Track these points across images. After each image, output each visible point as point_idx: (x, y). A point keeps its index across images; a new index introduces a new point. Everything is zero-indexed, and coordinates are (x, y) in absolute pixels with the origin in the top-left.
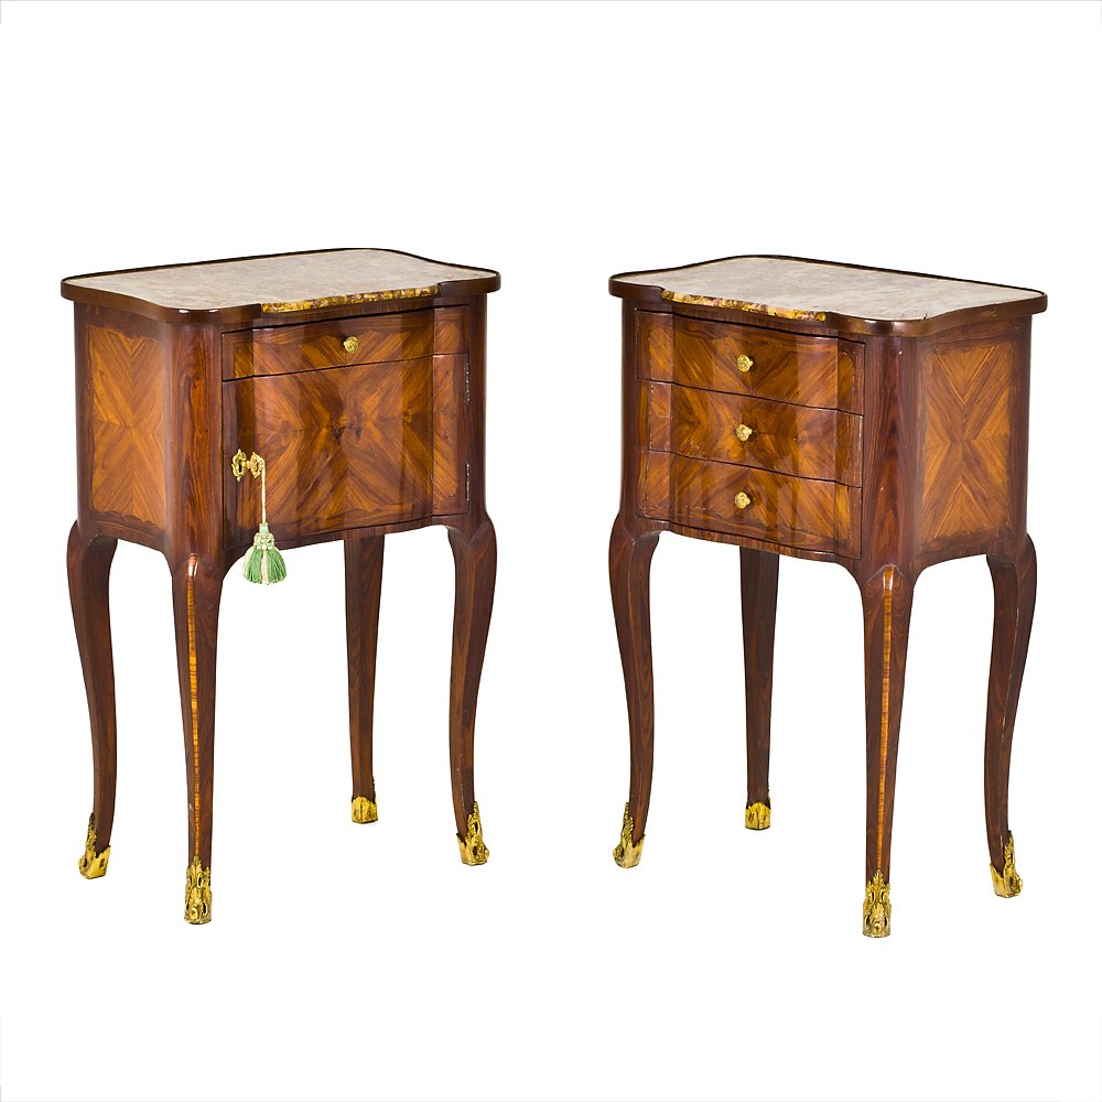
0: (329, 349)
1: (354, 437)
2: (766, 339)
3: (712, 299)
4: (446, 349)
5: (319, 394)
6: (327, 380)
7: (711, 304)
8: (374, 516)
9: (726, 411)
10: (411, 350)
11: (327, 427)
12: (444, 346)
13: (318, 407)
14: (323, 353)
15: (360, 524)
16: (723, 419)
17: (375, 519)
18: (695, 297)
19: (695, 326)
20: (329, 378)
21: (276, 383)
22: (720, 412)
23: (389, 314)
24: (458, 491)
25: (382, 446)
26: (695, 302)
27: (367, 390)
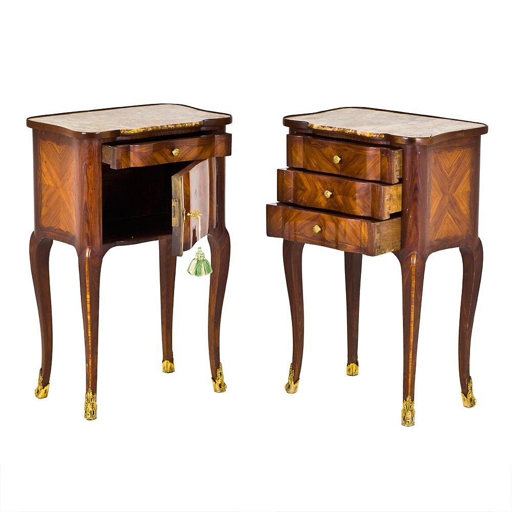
0: (166, 154)
2: (347, 148)
3: (331, 127)
7: (331, 130)
9: (319, 184)
14: (163, 156)
16: (318, 187)
18: (323, 127)
19: (315, 141)
22: (316, 184)
26: (323, 129)
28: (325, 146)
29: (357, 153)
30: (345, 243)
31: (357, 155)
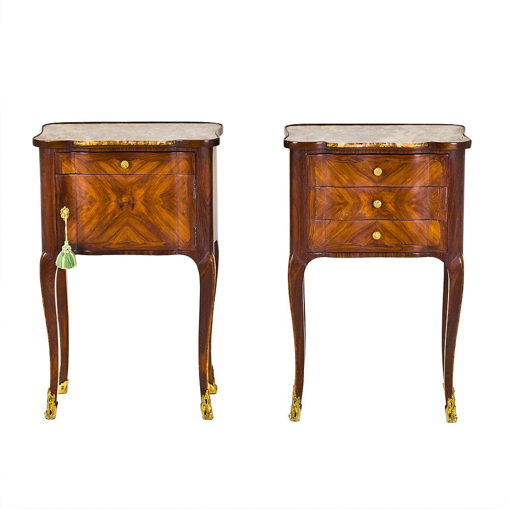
0: (115, 165)
1: (130, 208)
2: (388, 159)
3: (361, 144)
4: (183, 172)
5: (110, 186)
6: (115, 180)
7: (361, 146)
8: (142, 246)
9: (364, 196)
10: (162, 170)
11: (115, 201)
12: (181, 171)
13: (109, 191)
14: (111, 166)
15: (135, 249)
16: (362, 199)
17: (143, 247)
18: (352, 144)
19: (344, 158)
20: (116, 178)
21: (85, 178)
22: (360, 196)
23: (149, 152)
24: (190, 239)
25: (146, 214)
26: (352, 146)
27: (138, 187)
28: (358, 160)
29: (402, 162)
30: (412, 244)
31: (403, 164)
